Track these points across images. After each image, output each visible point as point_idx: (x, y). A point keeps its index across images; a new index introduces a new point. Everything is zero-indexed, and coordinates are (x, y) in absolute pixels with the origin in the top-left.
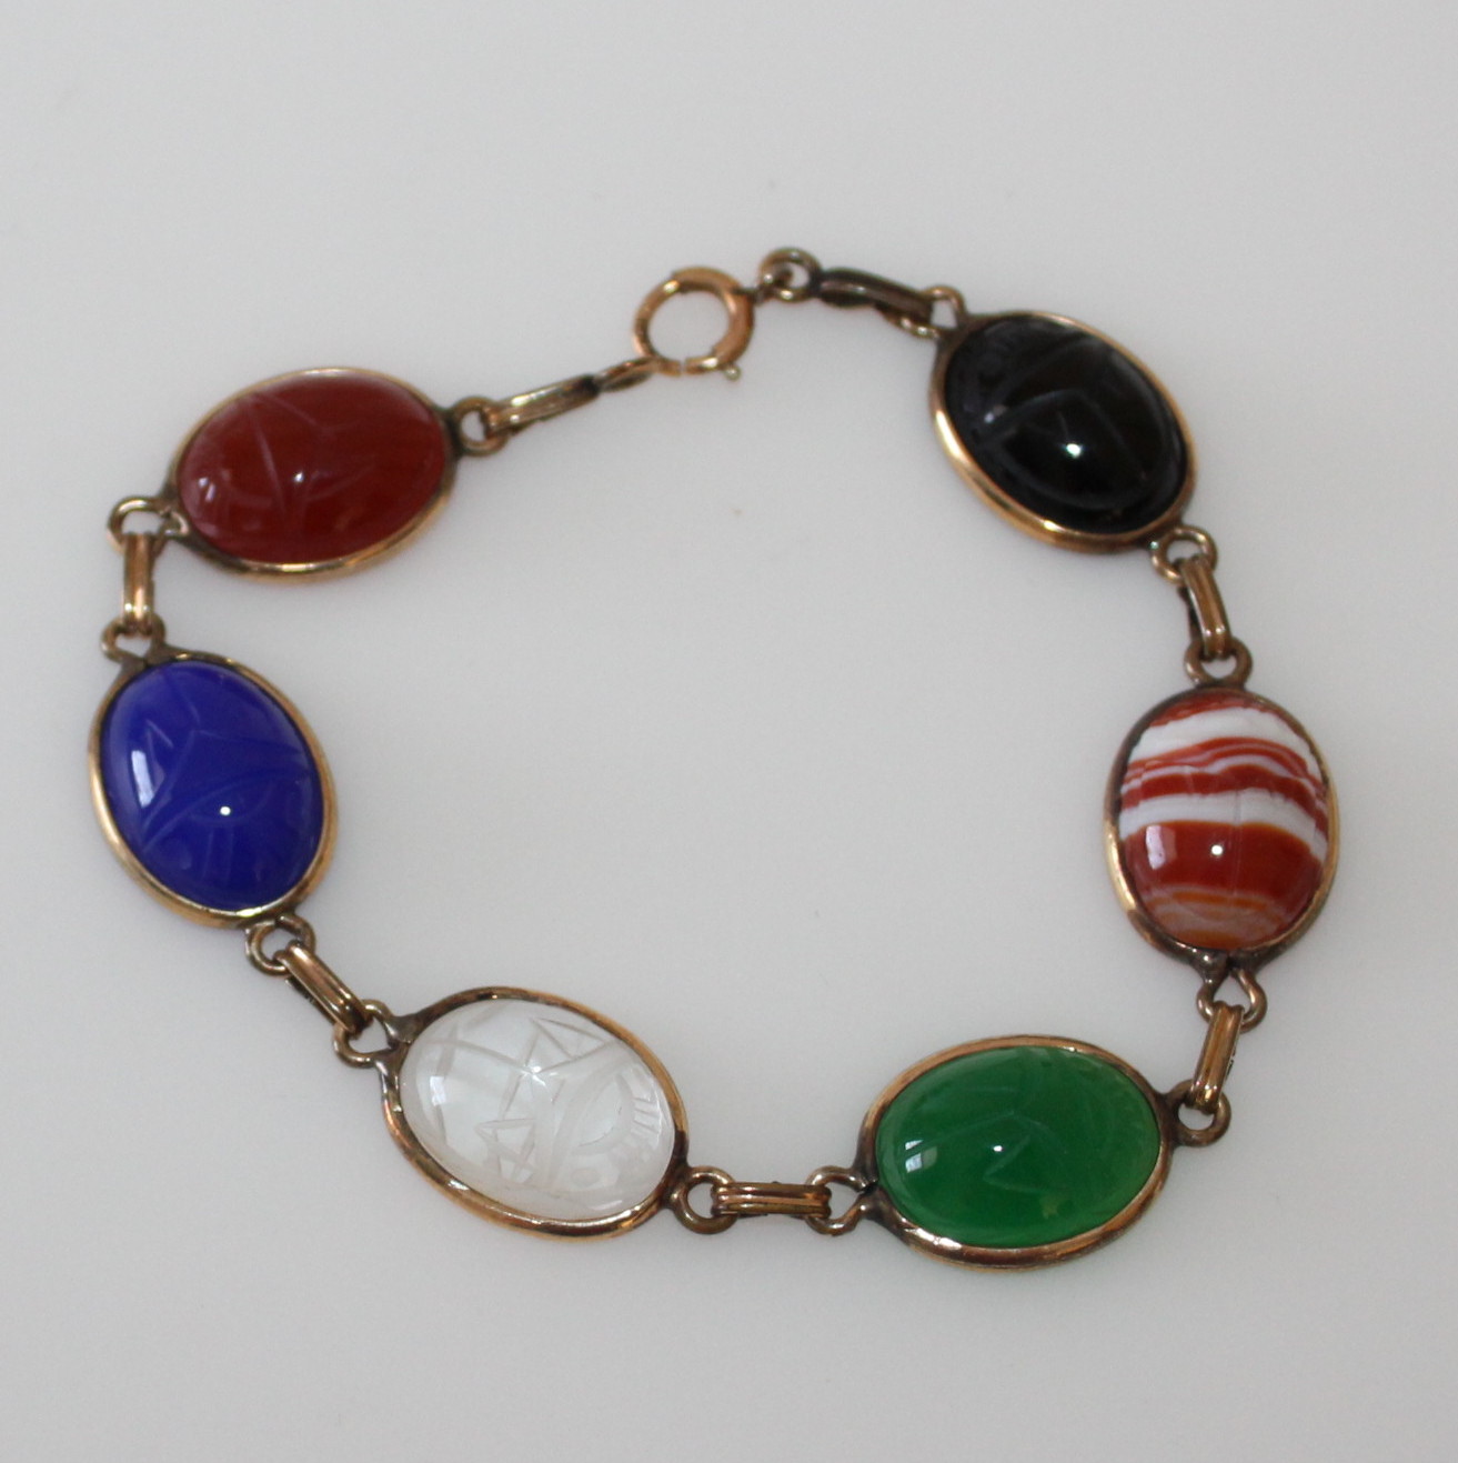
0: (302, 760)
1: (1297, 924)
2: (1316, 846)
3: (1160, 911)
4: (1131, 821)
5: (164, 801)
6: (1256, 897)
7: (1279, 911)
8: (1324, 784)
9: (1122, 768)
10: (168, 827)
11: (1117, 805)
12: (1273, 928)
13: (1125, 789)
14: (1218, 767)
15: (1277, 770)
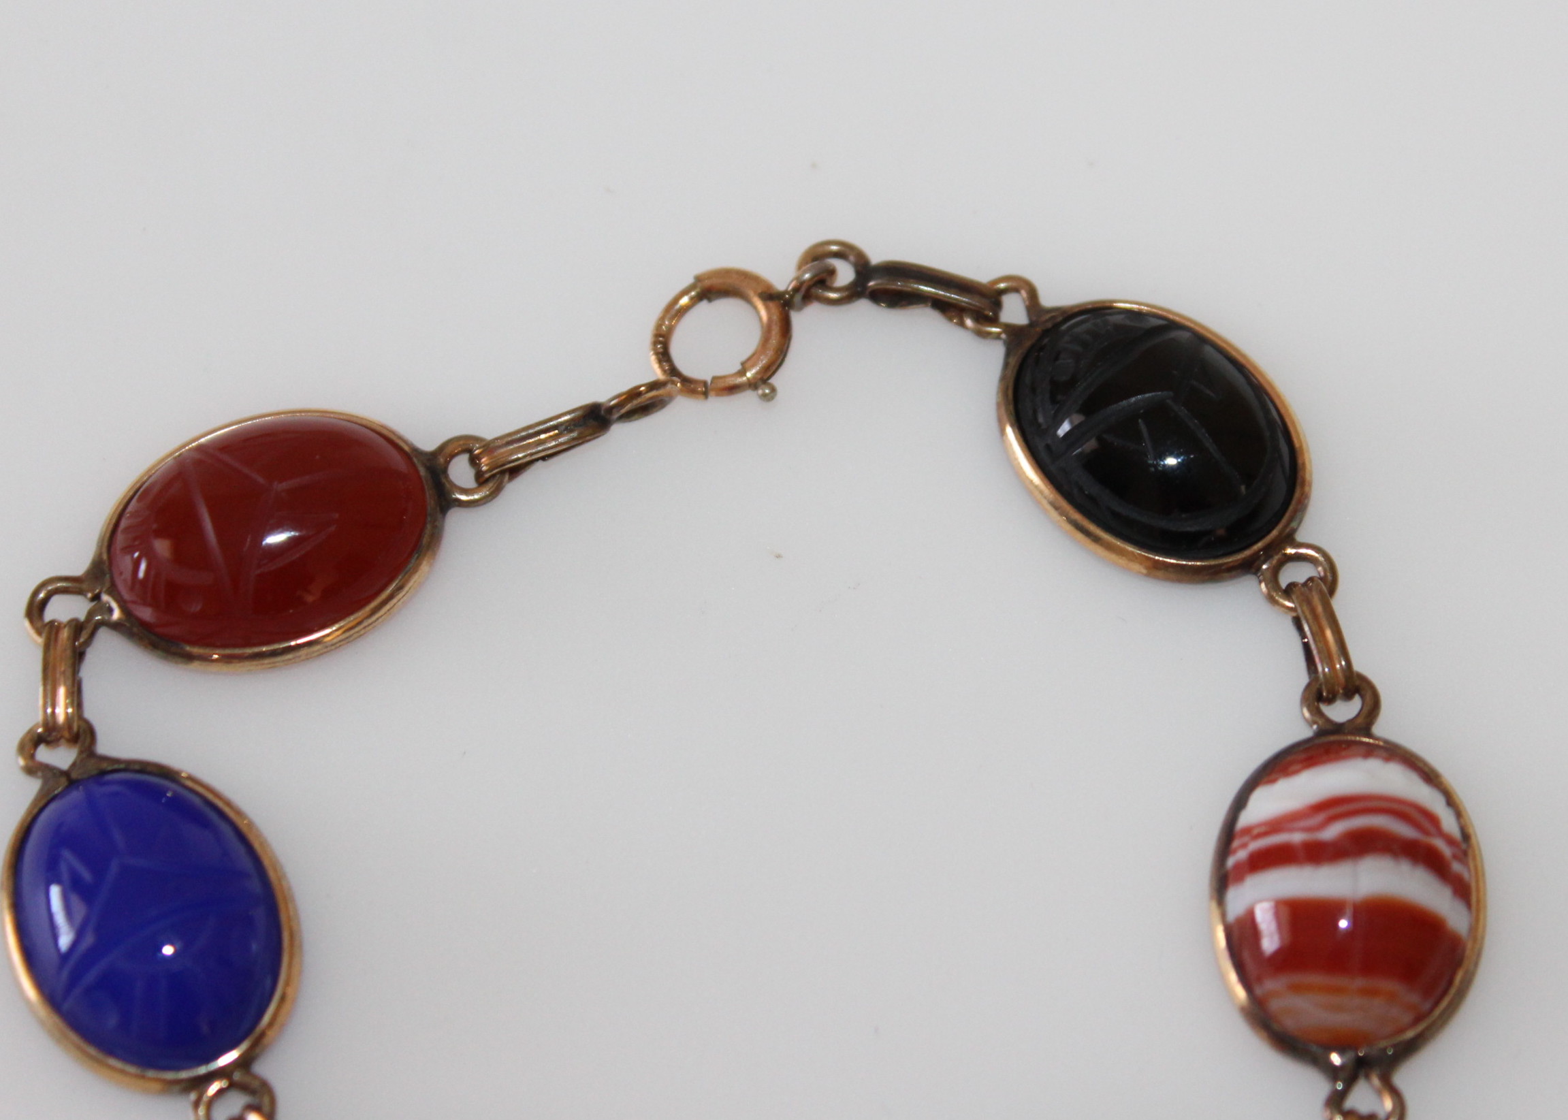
0: (255, 885)
1: (1437, 1012)
2: (1453, 915)
3: (1275, 1005)
4: (1240, 898)
5: (89, 940)
6: (1389, 985)
7: (1414, 998)
8: (1465, 843)
9: (1229, 835)
10: (91, 977)
11: (1223, 881)
12: (1407, 1018)
13: (1231, 862)
14: (1333, 832)
15: (1404, 830)
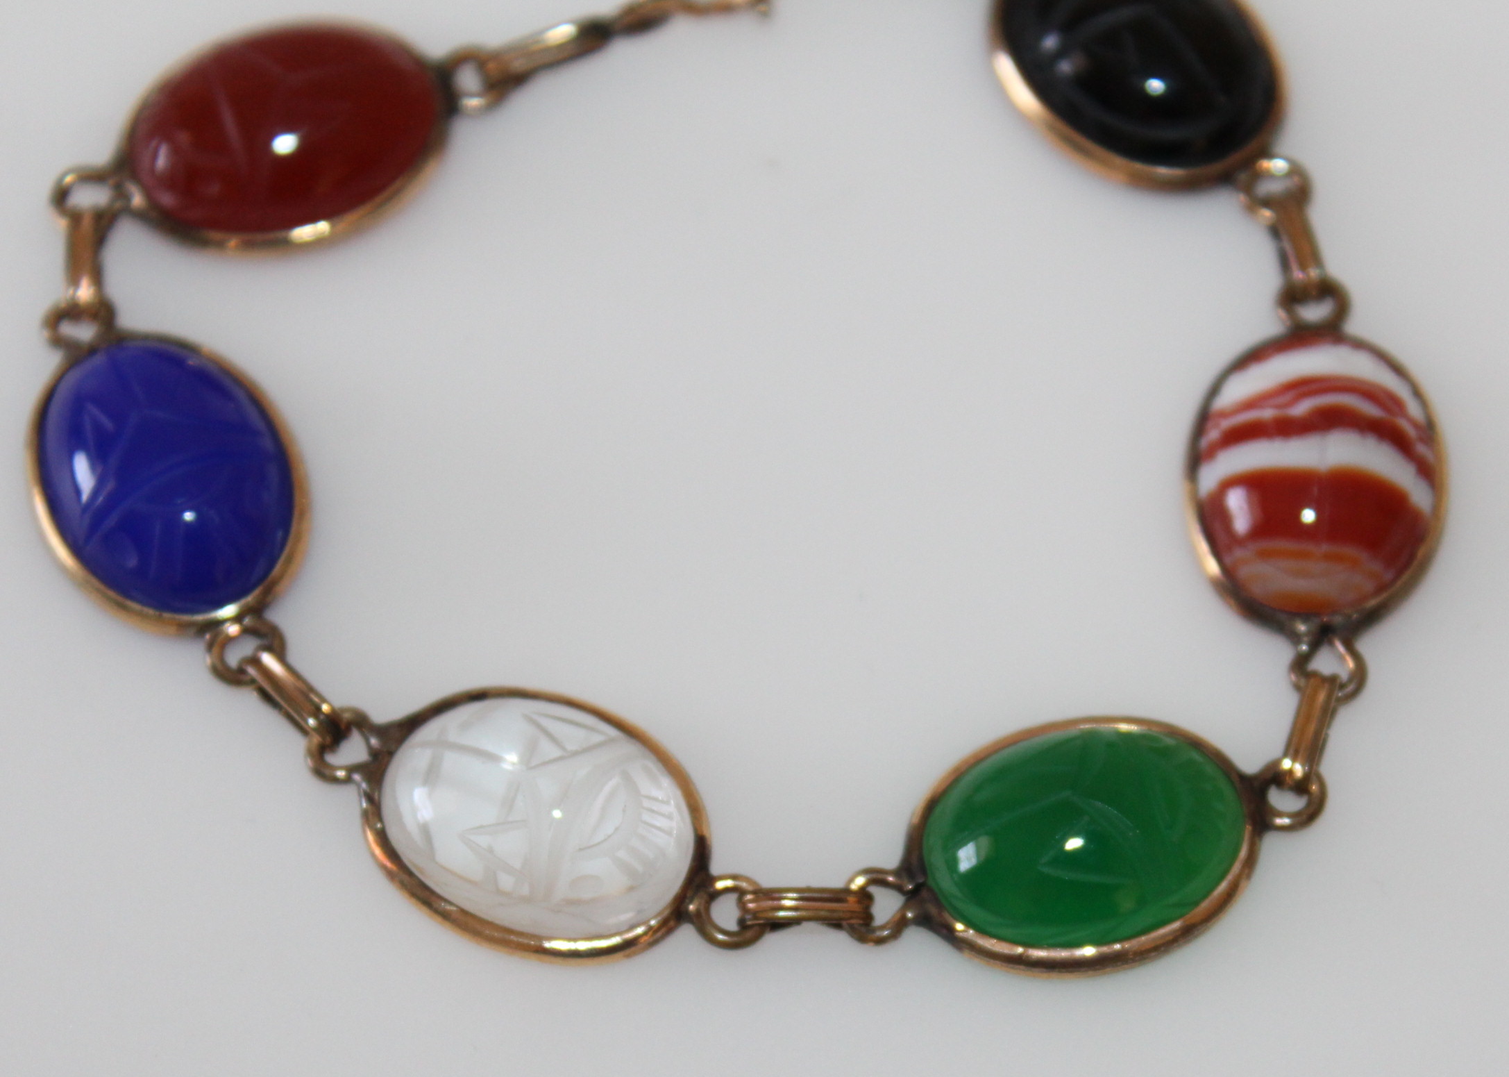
0: (267, 443)
1: (1399, 583)
2: (1418, 495)
3: (1244, 572)
4: (1210, 476)
5: (110, 485)
6: (1349, 551)
7: (1376, 566)
8: (1429, 431)
9: (1204, 418)
10: (112, 521)
11: (1196, 459)
12: (1369, 586)
13: (1204, 443)
14: (1302, 408)
15: (1369, 409)
